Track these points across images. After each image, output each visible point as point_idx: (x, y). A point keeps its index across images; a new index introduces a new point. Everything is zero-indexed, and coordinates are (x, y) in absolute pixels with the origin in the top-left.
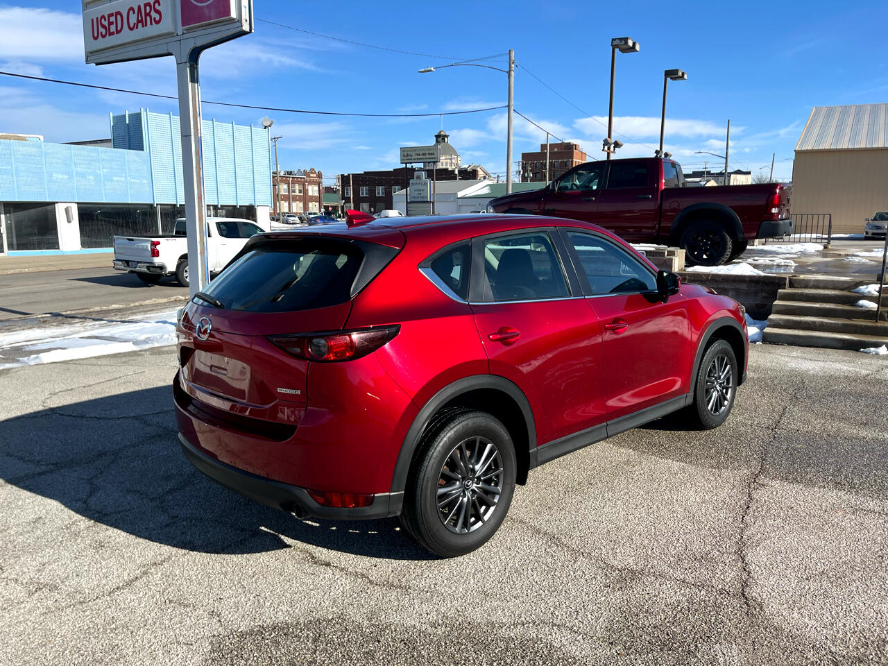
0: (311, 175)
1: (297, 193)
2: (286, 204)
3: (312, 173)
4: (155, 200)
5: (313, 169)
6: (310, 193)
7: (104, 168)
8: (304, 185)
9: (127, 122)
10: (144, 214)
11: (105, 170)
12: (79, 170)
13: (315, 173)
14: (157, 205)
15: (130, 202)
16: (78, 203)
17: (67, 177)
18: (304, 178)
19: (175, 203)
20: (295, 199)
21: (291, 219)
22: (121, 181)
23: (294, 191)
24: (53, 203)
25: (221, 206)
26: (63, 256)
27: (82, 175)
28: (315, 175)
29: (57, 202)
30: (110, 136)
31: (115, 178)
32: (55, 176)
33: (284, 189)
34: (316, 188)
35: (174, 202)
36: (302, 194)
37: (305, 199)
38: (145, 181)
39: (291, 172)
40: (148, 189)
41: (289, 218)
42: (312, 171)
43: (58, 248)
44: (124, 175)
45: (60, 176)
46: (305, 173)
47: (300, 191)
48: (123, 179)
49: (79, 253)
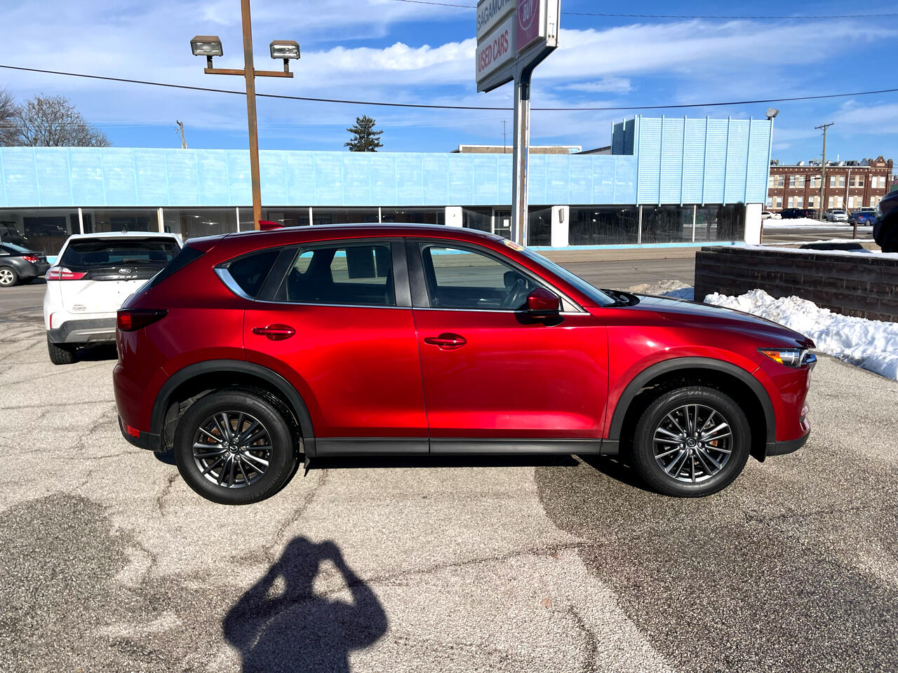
0: (878, 165)
1: (857, 186)
2: (841, 199)
3: (879, 162)
4: (638, 201)
5: (882, 158)
6: (874, 186)
7: (595, 173)
8: (867, 177)
9: (624, 129)
10: (627, 214)
11: (595, 175)
12: (573, 176)
13: (883, 161)
14: (640, 205)
15: (615, 203)
16: (570, 206)
17: (563, 183)
18: (868, 169)
19: (657, 203)
20: (853, 193)
21: (837, 216)
22: (608, 185)
23: (853, 184)
24: (550, 206)
25: (705, 205)
26: (554, 251)
27: (576, 181)
28: (883, 165)
29: (553, 205)
30: (610, 144)
31: (603, 182)
32: (554, 183)
33: (840, 182)
34: (883, 179)
35: (655, 202)
36: (863, 187)
37: (867, 192)
38: (631, 184)
39: (853, 162)
40: (632, 191)
41: (836, 215)
42: (880, 159)
43: (550, 245)
44: (612, 179)
45: (558, 183)
46: (871, 163)
47: (861, 184)
48: (611, 183)
49: (566, 249)
